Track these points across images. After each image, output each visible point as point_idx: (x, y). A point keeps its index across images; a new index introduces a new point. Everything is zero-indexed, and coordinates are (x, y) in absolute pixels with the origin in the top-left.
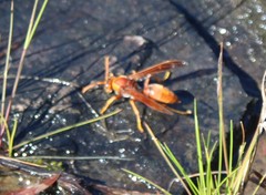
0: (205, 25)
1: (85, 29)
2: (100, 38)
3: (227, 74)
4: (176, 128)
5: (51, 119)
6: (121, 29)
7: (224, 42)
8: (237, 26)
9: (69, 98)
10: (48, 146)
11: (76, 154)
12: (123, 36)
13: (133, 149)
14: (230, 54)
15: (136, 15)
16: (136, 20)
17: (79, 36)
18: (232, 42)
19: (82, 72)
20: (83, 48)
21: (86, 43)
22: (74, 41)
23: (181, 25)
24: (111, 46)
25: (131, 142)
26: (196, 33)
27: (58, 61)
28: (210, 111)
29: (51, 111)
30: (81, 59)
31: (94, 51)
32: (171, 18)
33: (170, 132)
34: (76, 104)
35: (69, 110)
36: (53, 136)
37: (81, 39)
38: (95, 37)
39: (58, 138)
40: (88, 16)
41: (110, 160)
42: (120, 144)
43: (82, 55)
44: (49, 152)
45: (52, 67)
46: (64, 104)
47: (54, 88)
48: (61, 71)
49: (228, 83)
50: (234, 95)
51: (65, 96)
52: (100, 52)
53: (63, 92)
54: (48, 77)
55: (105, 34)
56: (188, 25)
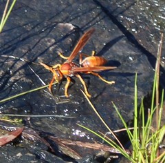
0: (115, 15)
1: (27, 17)
2: (39, 24)
3: (138, 53)
4: (104, 94)
5: (11, 86)
6: (53, 17)
7: (131, 28)
8: (140, 16)
9: (23, 70)
10: (11, 107)
11: (31, 113)
12: (57, 23)
13: (74, 109)
15: (64, 6)
16: (63, 10)
17: (23, 22)
18: (137, 29)
19: (30, 50)
20: (28, 31)
21: (29, 28)
22: (19, 26)
23: (99, 15)
24: (48, 30)
25: (72, 104)
26: (111, 21)
27: (10, 42)
28: (128, 82)
30: (27, 40)
31: (36, 34)
32: (91, 10)
33: (100, 97)
34: (28, 75)
35: (24, 78)
36: (14, 99)
37: (24, 25)
38: (35, 24)
39: (17, 100)
40: (27, 7)
41: (57, 118)
42: (64, 106)
43: (28, 37)
44: (12, 112)
45: (6, 46)
46: (20, 75)
47: (11, 62)
48: (13, 50)
49: (139, 60)
51: (20, 69)
52: (41, 35)
53: (18, 65)
54: (4, 54)
55: (43, 21)
56: (104, 14)
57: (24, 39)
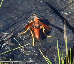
0: (59, 11)
1: (16, 14)
2: (21, 17)
3: (68, 29)
4: (50, 50)
5: (4, 47)
6: (29, 13)
7: (66, 17)
8: (71, 11)
9: (11, 39)
10: (3, 57)
12: (30, 16)
13: (34, 57)
14: (68, 22)
15: (34, 8)
16: (34, 10)
17: (13, 17)
18: (69, 18)
19: (15, 30)
20: (15, 21)
21: (16, 19)
22: (12, 18)
24: (25, 20)
25: (34, 55)
26: (56, 14)
27: (6, 26)
28: (62, 43)
29: (4, 44)
31: (19, 22)
32: (47, 9)
33: (48, 51)
34: (13, 42)
35: (11, 44)
36: (5, 54)
37: (14, 18)
38: (19, 17)
39: (7, 54)
40: (17, 9)
41: (26, 62)
42: (30, 56)
43: (15, 24)
44: (4, 60)
45: (4, 28)
46: (9, 42)
47: (5, 36)
48: (7, 30)
49: (68, 33)
50: (70, 37)
51: (9, 39)
52: (21, 22)
53: (8, 37)
54: (2, 32)
55: (23, 16)
56: (53, 11)
57: (13, 25)
